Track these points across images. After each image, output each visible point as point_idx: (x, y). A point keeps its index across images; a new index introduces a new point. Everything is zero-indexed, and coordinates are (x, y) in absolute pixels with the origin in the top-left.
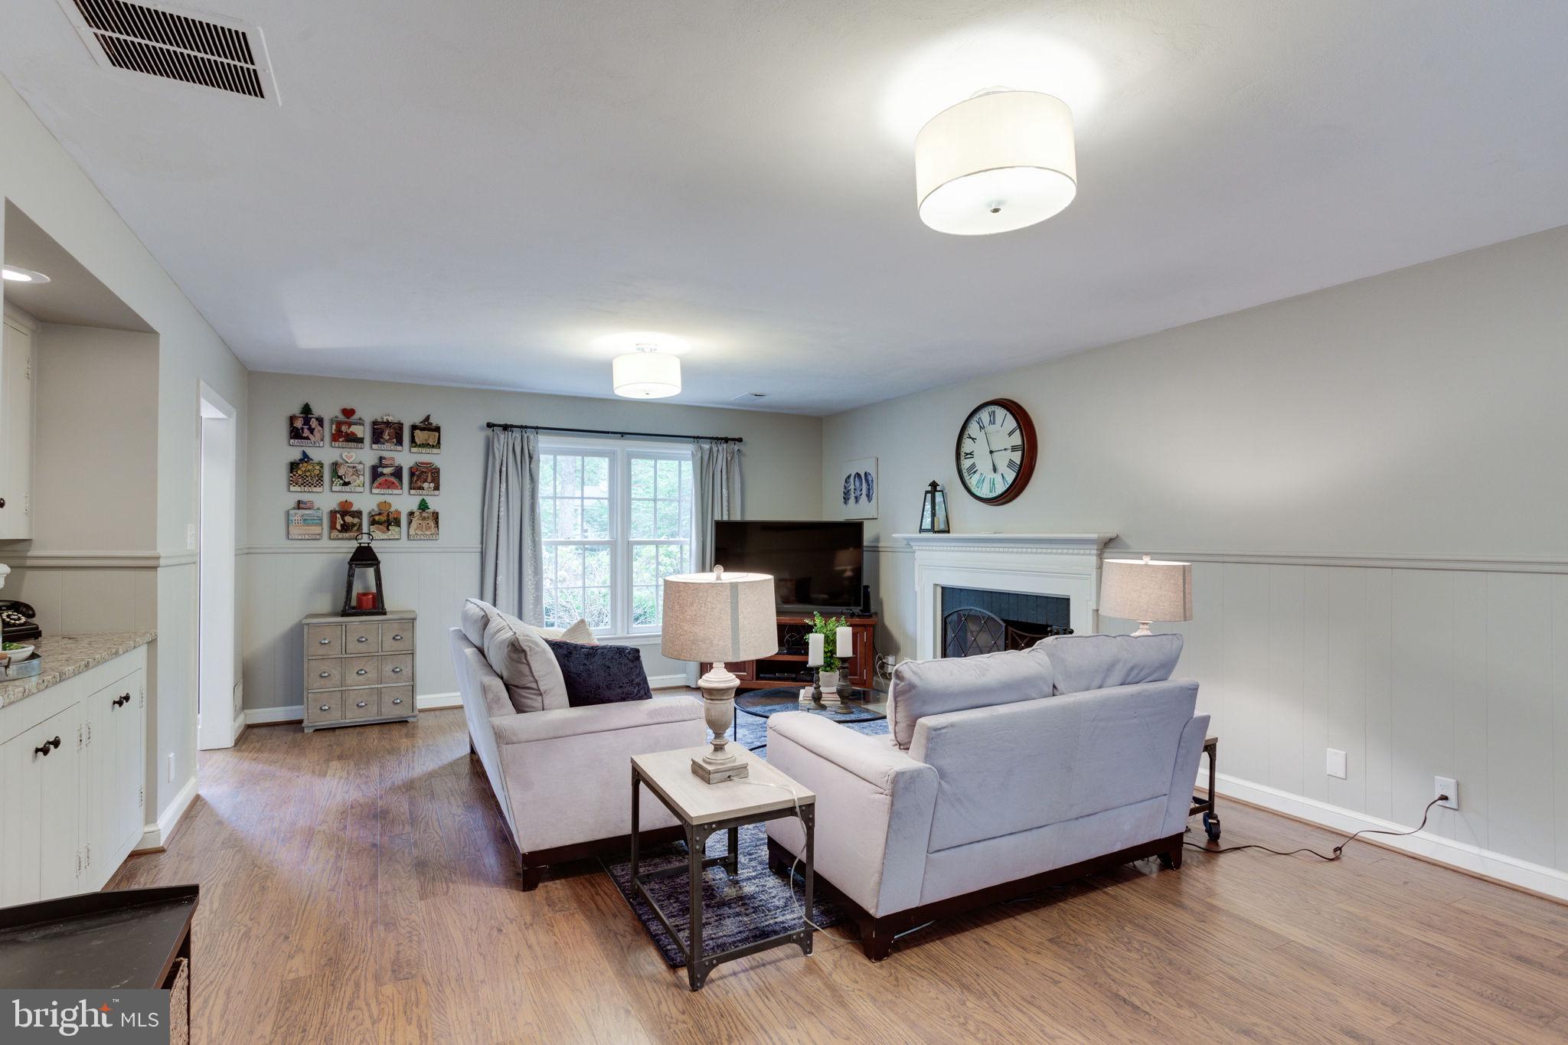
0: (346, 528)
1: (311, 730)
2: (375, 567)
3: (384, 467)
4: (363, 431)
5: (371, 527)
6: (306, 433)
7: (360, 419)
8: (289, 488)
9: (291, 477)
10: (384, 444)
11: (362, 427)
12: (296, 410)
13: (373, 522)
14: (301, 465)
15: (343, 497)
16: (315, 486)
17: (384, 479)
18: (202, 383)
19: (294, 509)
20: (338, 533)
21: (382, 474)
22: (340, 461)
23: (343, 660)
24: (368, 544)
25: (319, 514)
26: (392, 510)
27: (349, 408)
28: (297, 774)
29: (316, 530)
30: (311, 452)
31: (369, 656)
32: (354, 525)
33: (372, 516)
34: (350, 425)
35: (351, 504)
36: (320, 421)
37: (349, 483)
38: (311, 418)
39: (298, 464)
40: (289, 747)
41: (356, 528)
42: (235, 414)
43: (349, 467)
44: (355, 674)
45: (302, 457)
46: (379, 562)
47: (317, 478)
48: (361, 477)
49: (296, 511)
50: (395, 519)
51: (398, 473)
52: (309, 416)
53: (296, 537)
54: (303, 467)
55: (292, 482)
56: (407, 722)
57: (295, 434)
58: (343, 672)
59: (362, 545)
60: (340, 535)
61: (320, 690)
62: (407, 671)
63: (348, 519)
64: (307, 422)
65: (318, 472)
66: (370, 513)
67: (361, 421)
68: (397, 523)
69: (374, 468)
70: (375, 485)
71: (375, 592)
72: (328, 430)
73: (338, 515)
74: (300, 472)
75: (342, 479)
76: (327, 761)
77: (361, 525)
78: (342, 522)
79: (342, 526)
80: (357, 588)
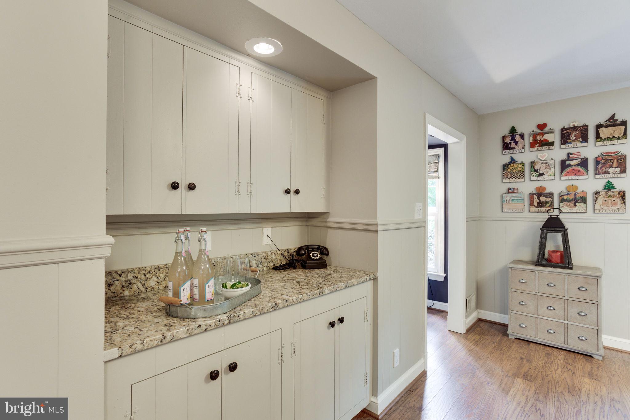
0: (541, 204)
1: (513, 338)
2: (563, 233)
3: (571, 160)
4: (555, 138)
5: (561, 204)
6: (513, 145)
7: (551, 129)
8: (503, 181)
9: (504, 174)
10: (570, 143)
11: (552, 134)
12: (506, 131)
13: (562, 200)
14: (510, 165)
15: (539, 184)
16: (519, 178)
17: (572, 168)
18: (427, 115)
19: (506, 193)
20: (535, 208)
21: (570, 165)
22: (536, 160)
23: (536, 296)
24: (557, 216)
25: (522, 196)
26: (579, 190)
27: (542, 123)
28: (488, 379)
29: (520, 206)
30: (516, 157)
31: (557, 298)
32: (547, 203)
33: (562, 196)
34: (543, 134)
35: (545, 189)
36: (522, 136)
37: (543, 174)
38: (516, 135)
39: (508, 165)
40: (494, 348)
41: (548, 205)
42: (465, 138)
43: (543, 163)
44: (545, 308)
45: (511, 161)
46: (566, 230)
47: (520, 173)
48: (553, 170)
49: (507, 195)
50: (582, 198)
51: (584, 163)
52: (515, 134)
53: (507, 211)
54: (511, 167)
55: (504, 177)
56: (592, 357)
57: (506, 147)
58: (536, 305)
59: (552, 216)
60: (537, 210)
61: (520, 313)
62: (592, 317)
63: (543, 199)
64: (513, 138)
65: (521, 169)
66: (560, 194)
67: (552, 131)
68: (584, 200)
69: (563, 162)
70: (564, 173)
71: (562, 250)
72: (528, 140)
73: (535, 196)
74: (509, 170)
75: (537, 172)
76: (515, 375)
77: (552, 203)
78: (538, 201)
79: (538, 203)
80: (550, 246)
